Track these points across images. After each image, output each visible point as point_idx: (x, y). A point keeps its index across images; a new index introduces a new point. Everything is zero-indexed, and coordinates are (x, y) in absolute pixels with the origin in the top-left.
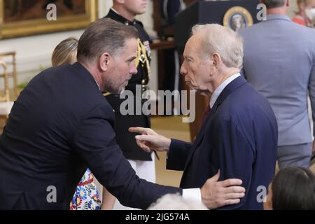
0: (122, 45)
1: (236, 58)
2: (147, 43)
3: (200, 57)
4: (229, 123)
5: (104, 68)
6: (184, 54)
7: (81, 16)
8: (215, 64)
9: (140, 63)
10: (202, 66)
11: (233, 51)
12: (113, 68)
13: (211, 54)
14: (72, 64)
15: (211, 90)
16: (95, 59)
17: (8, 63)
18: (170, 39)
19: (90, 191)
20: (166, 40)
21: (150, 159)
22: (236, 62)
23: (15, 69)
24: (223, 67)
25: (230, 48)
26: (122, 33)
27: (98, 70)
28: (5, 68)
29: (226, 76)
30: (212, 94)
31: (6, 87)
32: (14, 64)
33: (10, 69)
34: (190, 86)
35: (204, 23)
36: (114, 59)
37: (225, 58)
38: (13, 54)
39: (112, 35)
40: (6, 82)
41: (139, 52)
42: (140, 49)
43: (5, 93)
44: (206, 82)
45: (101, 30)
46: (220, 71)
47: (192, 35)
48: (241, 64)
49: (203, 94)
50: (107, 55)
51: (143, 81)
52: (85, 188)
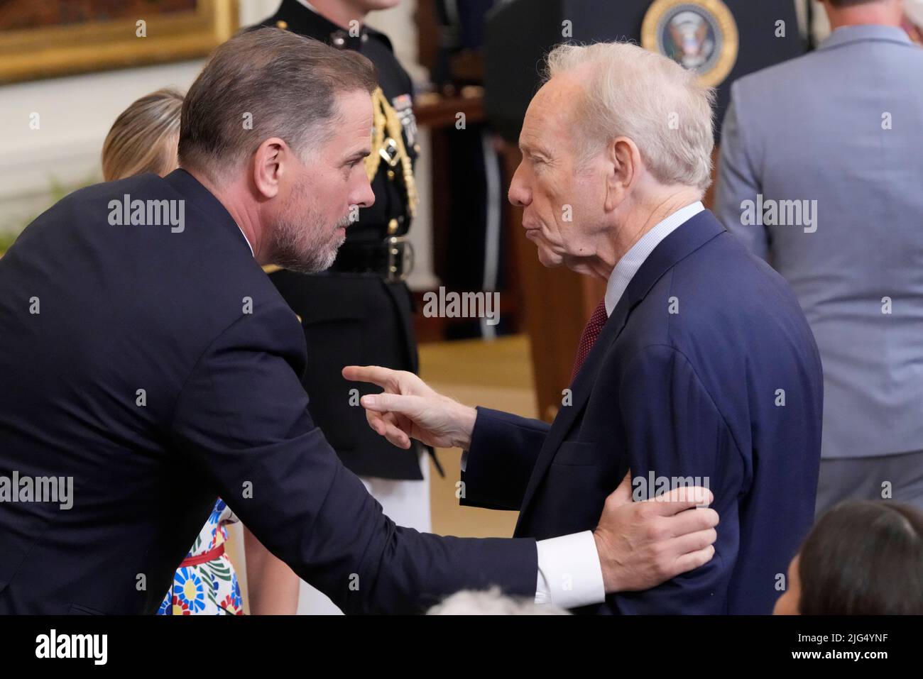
0: (324, 112)
2: (403, 101)
4: (670, 365)
5: (269, 188)
7: (184, 19)
8: (621, 172)
9: (383, 165)
11: (682, 132)
12: (298, 189)
13: (610, 140)
14: (163, 174)
15: (608, 257)
18: (471, 93)
19: (216, 586)
21: (417, 476)
24: (648, 183)
26: (324, 72)
27: (248, 196)
30: (610, 269)
34: (538, 242)
36: (299, 157)
39: (293, 80)
41: (380, 130)
42: (381, 121)
44: (592, 231)
45: (254, 65)
46: (636, 195)
48: (707, 172)
49: (582, 269)
51: (393, 224)
52: (199, 575)
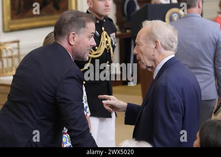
1: (171, 44)
3: (146, 43)
6: (136, 41)
8: (156, 47)
9: (106, 49)
10: (147, 49)
11: (170, 39)
13: (154, 41)
16: (66, 37)
17: (14, 48)
18: (128, 31)
20: (125, 31)
22: (172, 47)
23: (19, 52)
25: (167, 37)
28: (12, 52)
29: (164, 56)
31: (13, 65)
32: (18, 48)
33: (15, 53)
35: (151, 19)
37: (163, 43)
38: (18, 42)
39: (77, 20)
40: (13, 62)
42: (106, 39)
43: (12, 69)
47: (142, 27)
50: (74, 34)
51: (108, 62)
